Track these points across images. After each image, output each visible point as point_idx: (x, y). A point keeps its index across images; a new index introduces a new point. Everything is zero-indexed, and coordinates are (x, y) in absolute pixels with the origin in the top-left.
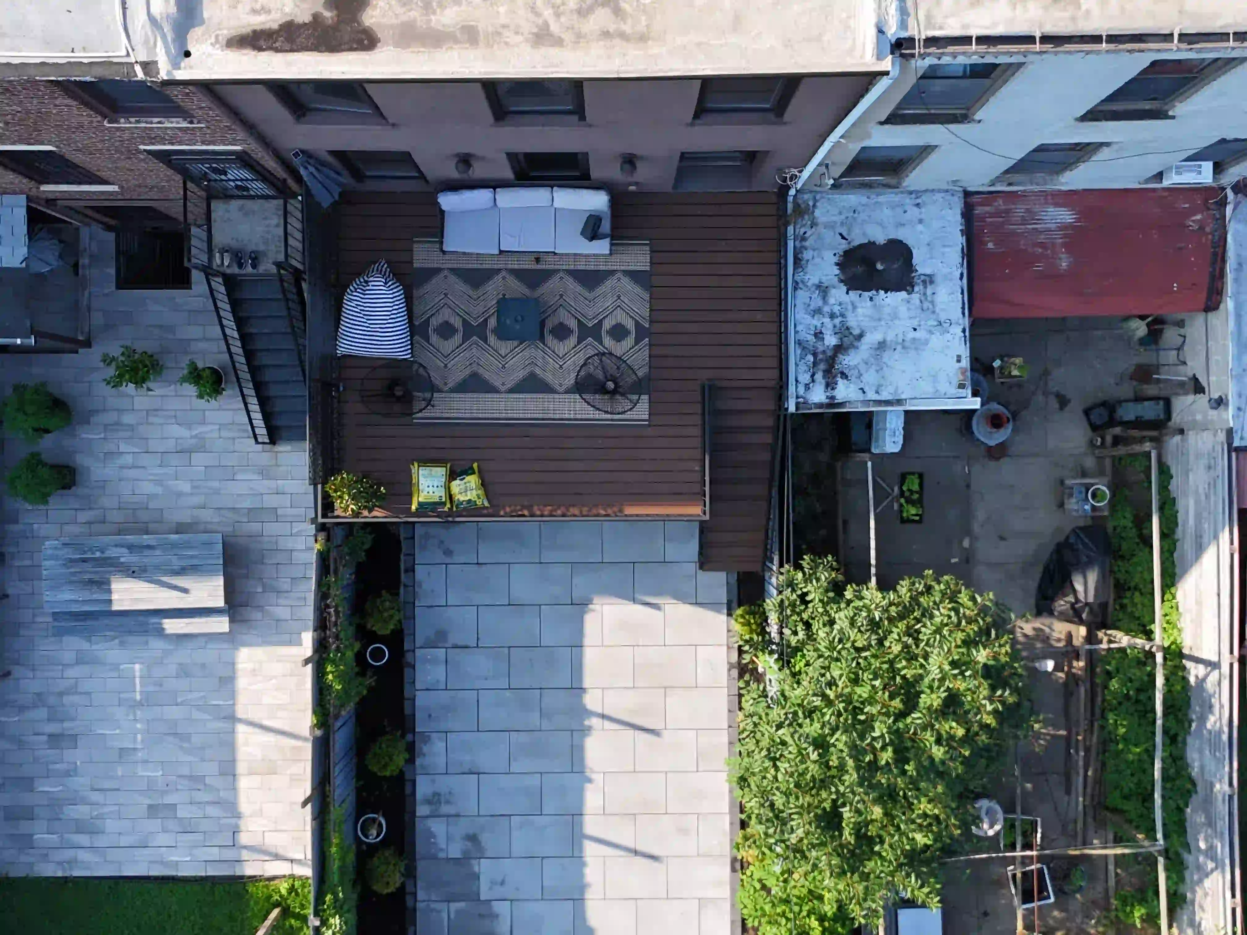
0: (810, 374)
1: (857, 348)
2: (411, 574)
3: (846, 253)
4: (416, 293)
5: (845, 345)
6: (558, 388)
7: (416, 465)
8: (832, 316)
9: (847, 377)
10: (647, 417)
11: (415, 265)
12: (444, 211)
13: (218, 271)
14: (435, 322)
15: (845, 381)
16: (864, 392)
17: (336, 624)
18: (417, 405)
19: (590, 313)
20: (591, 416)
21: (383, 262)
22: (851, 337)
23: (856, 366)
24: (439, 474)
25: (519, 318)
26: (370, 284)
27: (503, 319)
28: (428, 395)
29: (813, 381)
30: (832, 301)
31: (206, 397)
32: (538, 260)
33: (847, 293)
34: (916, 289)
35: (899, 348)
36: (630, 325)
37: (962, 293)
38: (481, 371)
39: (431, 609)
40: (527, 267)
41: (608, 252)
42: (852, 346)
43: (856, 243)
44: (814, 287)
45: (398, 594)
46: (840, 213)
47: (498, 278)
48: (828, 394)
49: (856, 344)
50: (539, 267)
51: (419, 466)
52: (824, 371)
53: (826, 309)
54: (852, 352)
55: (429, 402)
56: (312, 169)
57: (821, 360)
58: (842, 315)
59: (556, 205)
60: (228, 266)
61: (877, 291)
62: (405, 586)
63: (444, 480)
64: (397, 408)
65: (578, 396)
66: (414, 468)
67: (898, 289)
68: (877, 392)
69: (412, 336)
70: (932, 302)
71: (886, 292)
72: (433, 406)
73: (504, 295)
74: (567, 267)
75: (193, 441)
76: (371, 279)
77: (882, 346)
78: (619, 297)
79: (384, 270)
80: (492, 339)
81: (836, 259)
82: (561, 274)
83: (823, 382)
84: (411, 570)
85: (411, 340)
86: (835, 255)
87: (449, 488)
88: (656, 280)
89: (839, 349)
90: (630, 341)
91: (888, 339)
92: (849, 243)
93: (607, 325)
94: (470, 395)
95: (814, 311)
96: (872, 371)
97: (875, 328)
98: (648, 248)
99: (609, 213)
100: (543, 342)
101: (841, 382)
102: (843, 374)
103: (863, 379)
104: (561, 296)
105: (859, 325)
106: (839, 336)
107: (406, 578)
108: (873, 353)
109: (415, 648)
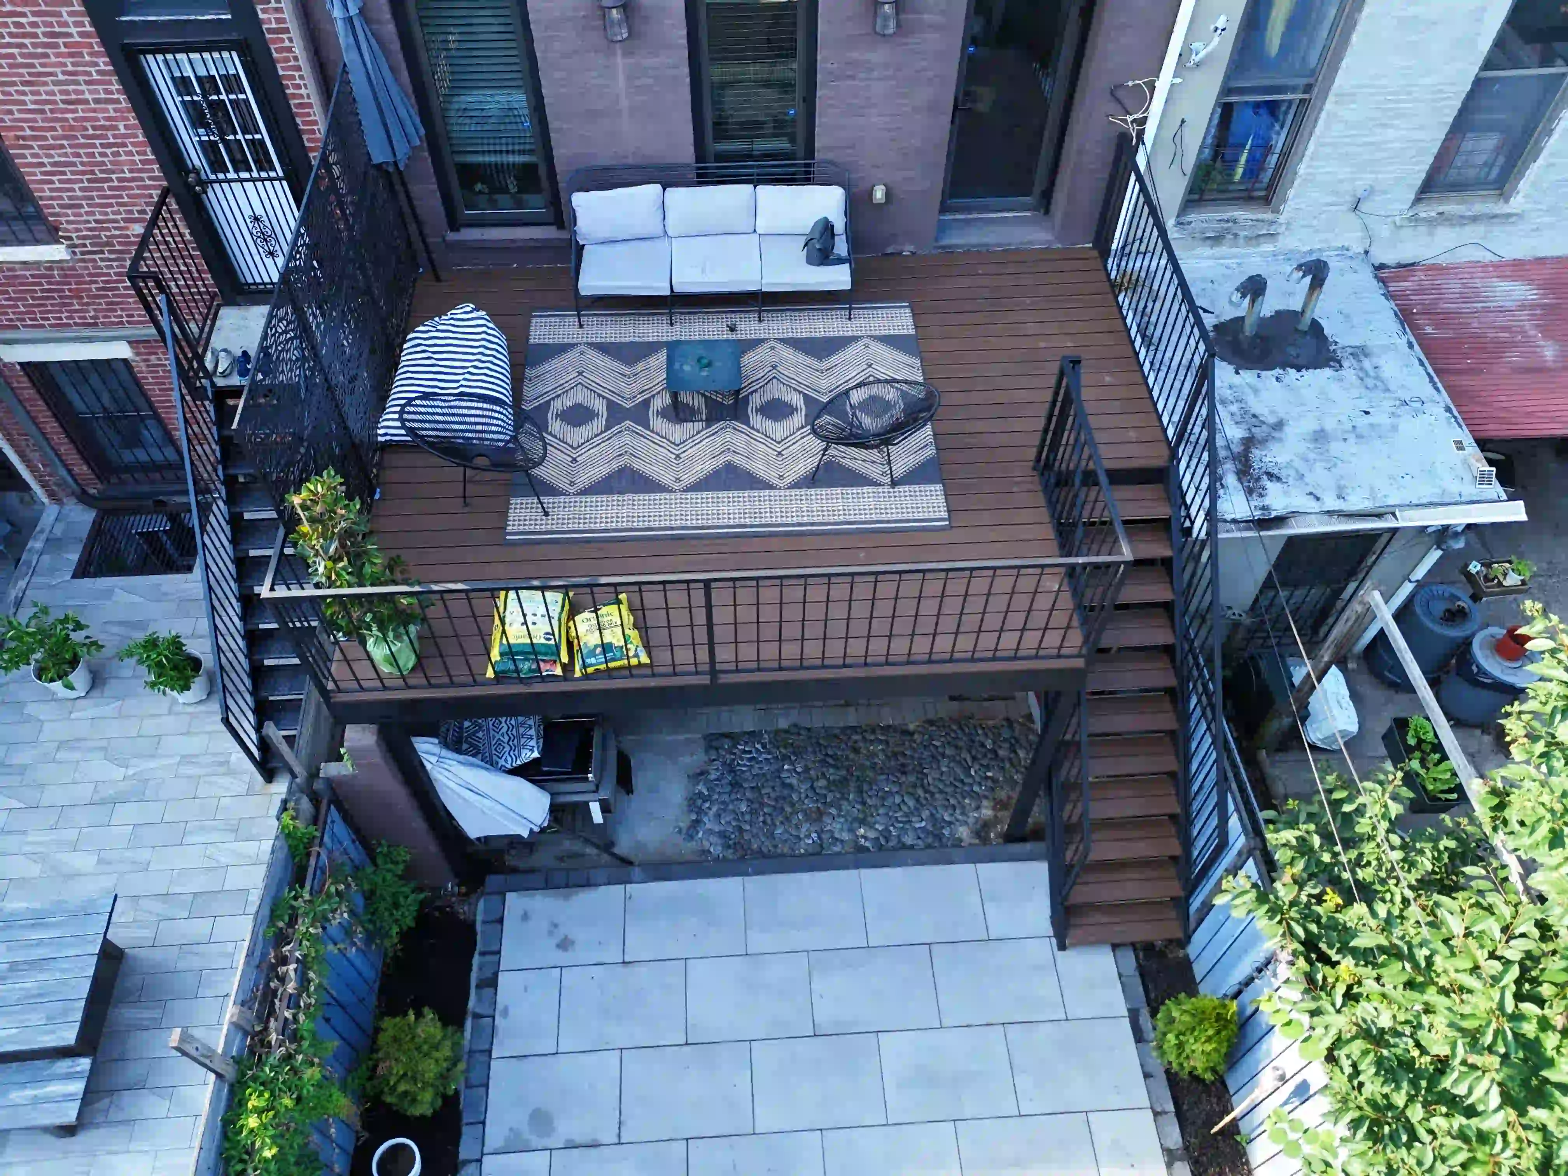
1: (1281, 440)
2: (488, 992)
3: (1217, 328)
4: (529, 373)
5: (1259, 436)
6: (776, 482)
9: (1279, 479)
10: (945, 515)
11: (531, 342)
12: (583, 243)
14: (559, 406)
15: (1278, 484)
16: (1318, 499)
19: (824, 386)
22: (1264, 427)
23: (1289, 465)
33: (1238, 373)
34: (1346, 364)
35: (1352, 439)
37: (1422, 363)
38: (637, 464)
39: (525, 1060)
42: (1270, 438)
43: (1228, 316)
48: (1254, 503)
49: (1275, 434)
52: (1237, 473)
54: (1274, 445)
58: (1241, 401)
61: (1283, 369)
67: (1316, 366)
68: (1340, 497)
70: (1377, 378)
71: (1299, 370)
77: (1320, 437)
80: (658, 422)
82: (772, 344)
83: (1241, 486)
84: (491, 982)
89: (1249, 442)
91: (1328, 427)
92: (1217, 317)
93: (855, 398)
96: (1319, 467)
97: (1300, 415)
98: (908, 310)
100: (747, 423)
101: (1271, 487)
102: (1270, 476)
103: (1307, 480)
104: (774, 367)
105: (1272, 412)
106: (1244, 426)
107: (479, 999)
108: (1311, 446)
109: (482, 1154)
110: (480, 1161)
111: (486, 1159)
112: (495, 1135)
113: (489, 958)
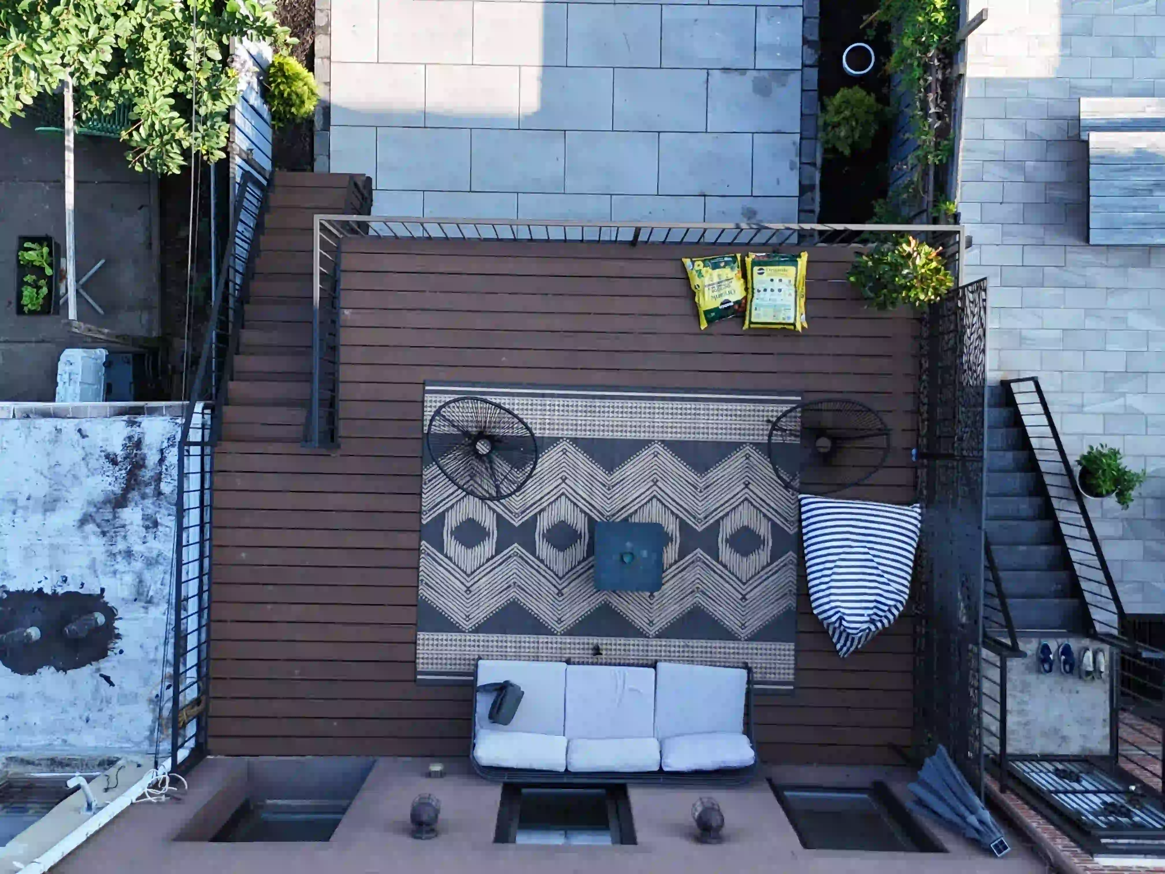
0: (167, 463)
1: (89, 503)
2: (806, 182)
3: (102, 654)
4: (791, 602)
5: (109, 508)
6: (571, 448)
7: (799, 328)
8: (129, 554)
9: (108, 456)
10: (428, 397)
11: (792, 646)
12: (744, 733)
13: (1103, 641)
14: (763, 556)
15: (110, 450)
16: (80, 431)
17: (928, 89)
18: (792, 424)
19: (514, 565)
20: (516, 400)
21: (841, 654)
22: (100, 520)
23: (92, 473)
24: (761, 311)
25: (627, 559)
26: (867, 619)
27: (654, 556)
28: (777, 439)
29: (162, 451)
30: (129, 579)
31: (1105, 451)
32: (597, 651)
33: (103, 590)
35: (22, 501)
36: (452, 546)
38: (691, 476)
39: (775, 130)
40: (612, 640)
41: (481, 662)
42: (99, 506)
43: (87, 669)
44: (155, 600)
45: (826, 151)
46: (111, 718)
47: (661, 622)
48: (138, 430)
49: (92, 510)
50: (595, 640)
51: (794, 325)
52: (143, 466)
53: (138, 565)
54: (98, 496)
55: (775, 426)
56: (973, 819)
57: (147, 484)
58: (113, 555)
59: (562, 741)
60: (1087, 649)
61: (55, 593)
62: (814, 164)
63: (755, 301)
64: (828, 420)
65: (537, 433)
66: (801, 323)
67: (22, 595)
68: (59, 431)
69: (800, 534)
71: (40, 590)
72: (768, 421)
73: (651, 596)
74: (550, 638)
75: (1124, 388)
76: (865, 626)
77: (50, 505)
78: (468, 590)
79: (842, 641)
80: (672, 527)
81: (120, 644)
82: (559, 628)
83: (145, 450)
84: (804, 189)
85: (801, 528)
86: (121, 652)
87: (746, 289)
88: (409, 615)
89: (119, 502)
90: (452, 520)
91: (39, 516)
92: (98, 670)
93: (488, 547)
94: (711, 438)
95: (157, 562)
97: (60, 533)
98: (420, 668)
99: (477, 727)
100: (591, 520)
101: (117, 448)
102: (114, 462)
103: (81, 453)
104: (560, 593)
105: (85, 538)
106: (118, 522)
107: (812, 178)
108: (64, 493)
109: (802, 70)
110: (804, 66)
111: (800, 67)
112: (795, 80)
113: (807, 208)
